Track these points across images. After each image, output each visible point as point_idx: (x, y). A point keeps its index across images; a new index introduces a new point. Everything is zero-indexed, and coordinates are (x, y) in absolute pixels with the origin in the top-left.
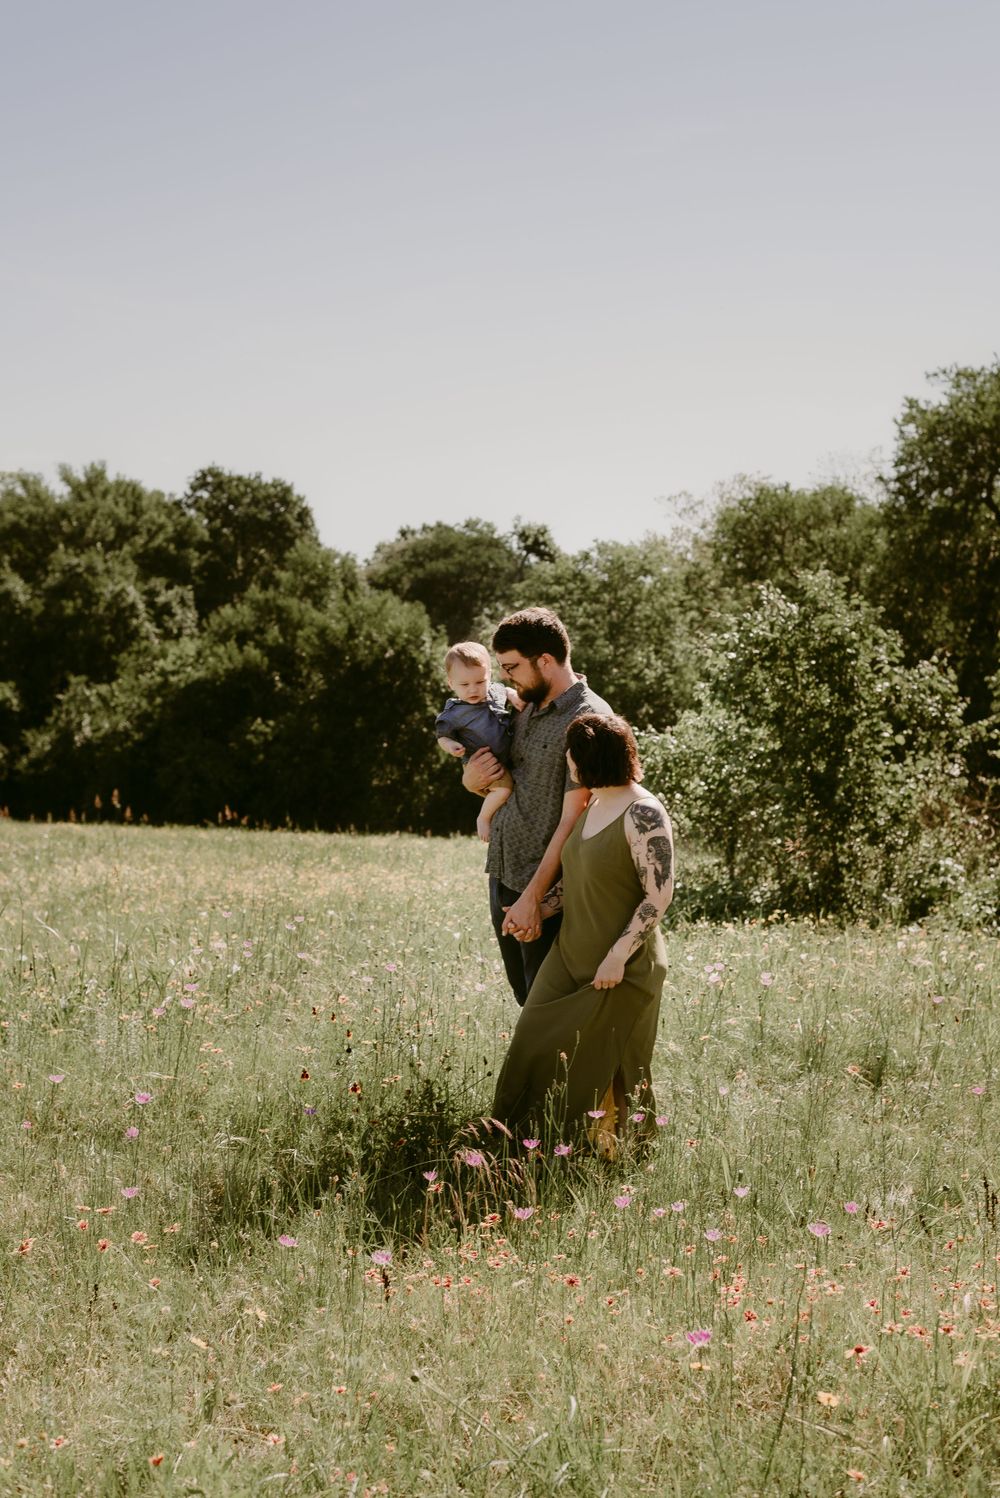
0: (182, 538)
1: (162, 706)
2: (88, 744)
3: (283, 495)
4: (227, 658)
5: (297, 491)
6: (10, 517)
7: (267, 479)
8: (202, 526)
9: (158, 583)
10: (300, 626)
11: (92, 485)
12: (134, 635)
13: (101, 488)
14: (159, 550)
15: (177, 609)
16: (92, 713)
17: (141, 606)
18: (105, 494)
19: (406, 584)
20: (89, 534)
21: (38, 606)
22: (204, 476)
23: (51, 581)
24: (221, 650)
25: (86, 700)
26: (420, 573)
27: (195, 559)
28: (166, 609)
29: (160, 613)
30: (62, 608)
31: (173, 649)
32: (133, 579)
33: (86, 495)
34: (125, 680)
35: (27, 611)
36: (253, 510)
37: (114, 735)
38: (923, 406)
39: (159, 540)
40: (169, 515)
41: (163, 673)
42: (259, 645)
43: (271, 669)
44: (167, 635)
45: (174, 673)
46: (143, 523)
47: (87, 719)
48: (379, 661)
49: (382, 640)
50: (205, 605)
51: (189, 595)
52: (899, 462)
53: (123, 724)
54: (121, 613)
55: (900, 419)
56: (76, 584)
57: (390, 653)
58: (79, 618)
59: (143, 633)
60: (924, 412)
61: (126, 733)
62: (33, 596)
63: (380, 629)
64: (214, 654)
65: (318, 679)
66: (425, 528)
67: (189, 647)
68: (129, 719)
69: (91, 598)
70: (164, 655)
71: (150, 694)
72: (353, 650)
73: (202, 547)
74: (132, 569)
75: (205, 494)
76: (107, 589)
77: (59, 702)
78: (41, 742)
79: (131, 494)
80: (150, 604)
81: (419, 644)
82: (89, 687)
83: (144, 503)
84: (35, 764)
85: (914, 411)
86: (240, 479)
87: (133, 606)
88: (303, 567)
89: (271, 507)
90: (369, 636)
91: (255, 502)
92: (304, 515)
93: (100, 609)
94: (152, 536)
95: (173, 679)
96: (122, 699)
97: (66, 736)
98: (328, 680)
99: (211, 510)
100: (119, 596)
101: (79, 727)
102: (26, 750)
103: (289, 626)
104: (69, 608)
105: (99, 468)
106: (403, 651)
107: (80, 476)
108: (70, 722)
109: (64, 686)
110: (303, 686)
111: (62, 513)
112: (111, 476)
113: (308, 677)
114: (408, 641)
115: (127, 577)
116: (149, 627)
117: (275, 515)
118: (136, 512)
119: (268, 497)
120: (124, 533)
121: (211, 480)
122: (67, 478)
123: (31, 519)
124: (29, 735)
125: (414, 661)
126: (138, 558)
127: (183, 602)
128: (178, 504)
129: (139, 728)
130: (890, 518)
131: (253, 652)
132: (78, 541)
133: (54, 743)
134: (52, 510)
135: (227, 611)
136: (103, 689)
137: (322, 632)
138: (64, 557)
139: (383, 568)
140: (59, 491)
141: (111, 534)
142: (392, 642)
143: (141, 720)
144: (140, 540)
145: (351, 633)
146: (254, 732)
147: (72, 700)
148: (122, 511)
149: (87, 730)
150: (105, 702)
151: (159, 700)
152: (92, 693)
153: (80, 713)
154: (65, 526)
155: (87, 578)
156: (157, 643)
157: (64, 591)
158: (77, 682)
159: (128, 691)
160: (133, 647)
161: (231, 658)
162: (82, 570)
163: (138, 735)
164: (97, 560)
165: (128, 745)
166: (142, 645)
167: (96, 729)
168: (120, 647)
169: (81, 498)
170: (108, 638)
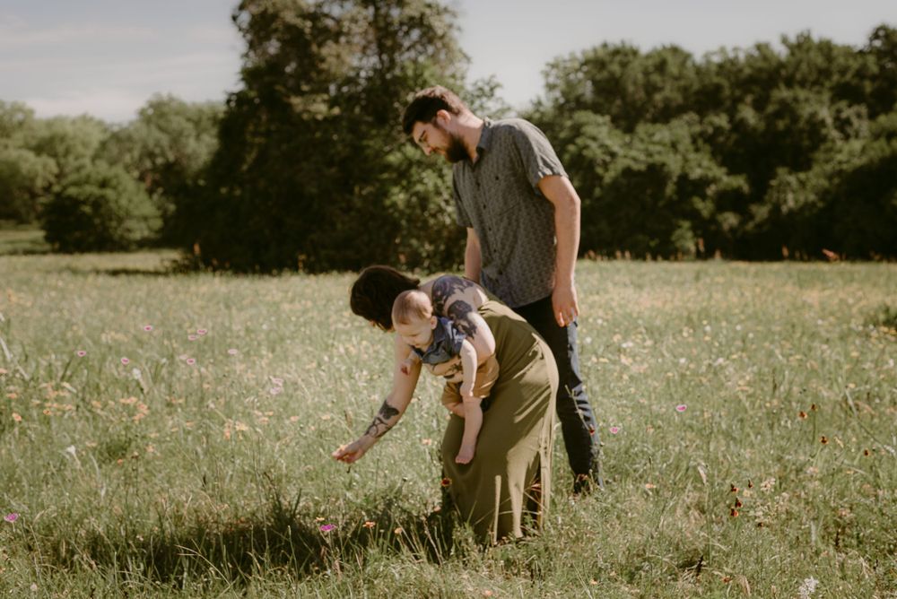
1: (839, 185)
2: (791, 212)
4: (881, 150)
6: (747, 71)
9: (843, 104)
11: (801, 46)
12: (824, 139)
13: (805, 47)
14: (847, 84)
15: (856, 122)
16: (794, 192)
17: (829, 121)
18: (808, 50)
20: (798, 76)
21: (762, 126)
22: (878, 29)
23: (771, 109)
24: (876, 145)
25: (789, 184)
27: (868, 87)
28: (848, 122)
29: (843, 125)
30: (776, 127)
31: (846, 148)
32: (827, 103)
33: (796, 51)
34: (816, 169)
35: (754, 129)
37: (808, 206)
39: (848, 77)
40: (855, 59)
41: (840, 163)
44: (847, 137)
45: (847, 162)
46: (834, 68)
47: (790, 197)
50: (872, 116)
51: (863, 110)
53: (812, 197)
54: (815, 126)
56: (786, 109)
58: (788, 131)
59: (830, 137)
61: (814, 204)
62: (760, 120)
64: (873, 148)
67: (856, 145)
68: (816, 194)
69: (795, 118)
70: (840, 151)
71: (830, 178)
73: (874, 78)
74: (826, 96)
75: (878, 43)
76: (806, 111)
77: (772, 187)
78: (761, 212)
79: (826, 48)
80: (837, 119)
82: (790, 173)
83: (835, 53)
84: (759, 226)
87: (823, 123)
93: (802, 124)
94: (843, 73)
95: (845, 167)
96: (814, 181)
97: (776, 209)
99: (881, 54)
100: (813, 115)
101: (785, 201)
102: (752, 217)
104: (781, 125)
105: (806, 34)
107: (793, 39)
108: (778, 198)
109: (774, 176)
111: (781, 65)
112: (815, 38)
115: (821, 102)
116: (835, 134)
118: (830, 59)
120: (825, 73)
121: (883, 33)
122: (784, 41)
123: (760, 70)
124: (754, 208)
126: (831, 89)
127: (859, 116)
128: (861, 52)
129: (822, 200)
132: (789, 83)
133: (771, 212)
134: (774, 64)
135: (882, 119)
136: (802, 176)
138: (781, 93)
140: (781, 51)
141: (814, 76)
143: (823, 194)
144: (836, 78)
147: (780, 185)
148: (820, 61)
149: (790, 202)
150: (802, 184)
151: (836, 181)
152: (792, 179)
153: (785, 192)
154: (783, 72)
155: (793, 105)
156: (839, 143)
157: (778, 115)
158: (782, 172)
159: (817, 176)
160: (823, 147)
161: (883, 150)
162: (789, 101)
163: (820, 205)
164: (802, 94)
165: (815, 211)
166: (829, 144)
167: (796, 201)
168: (815, 148)
169: (793, 54)
170: (806, 143)
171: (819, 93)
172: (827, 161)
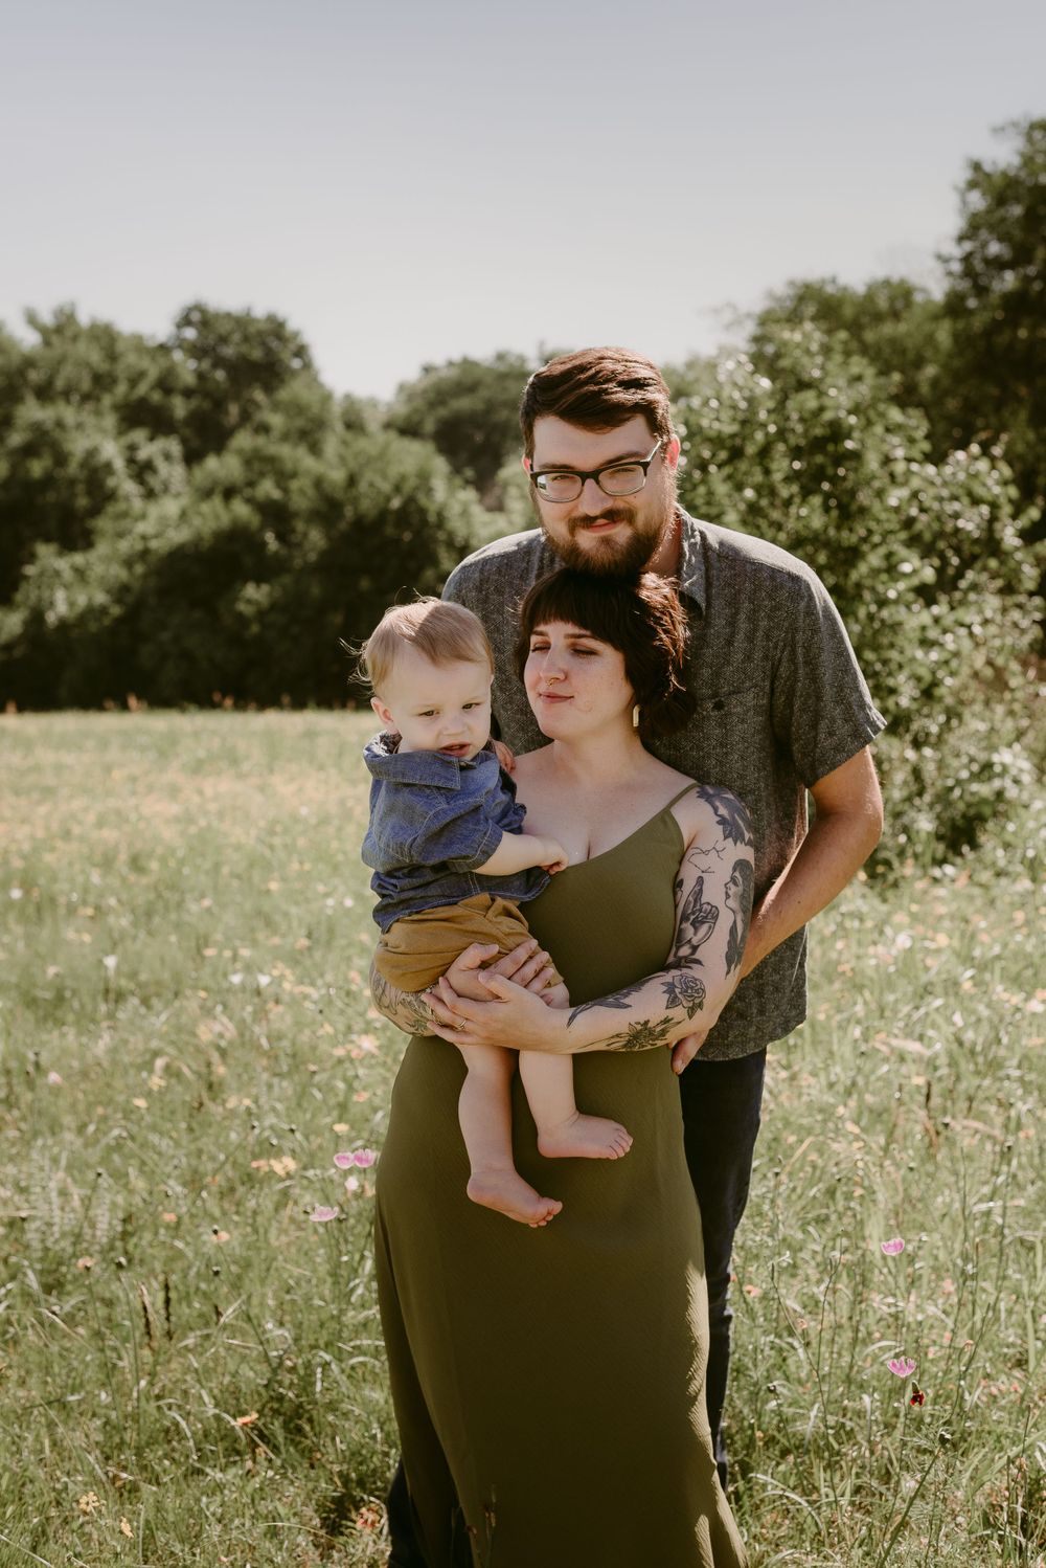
0: (165, 385)
1: (145, 576)
2: (63, 625)
3: (276, 329)
4: (214, 517)
5: (292, 325)
7: (259, 312)
8: (187, 368)
9: (139, 435)
10: (294, 475)
11: (62, 328)
12: (111, 496)
13: (70, 332)
14: (143, 402)
15: (163, 468)
16: (66, 587)
17: (119, 464)
18: (74, 339)
19: (429, 426)
20: (60, 384)
21: (2, 470)
22: (190, 310)
23: (15, 438)
24: (205, 507)
25: (57, 574)
26: (443, 412)
27: (180, 408)
28: (149, 466)
29: (142, 471)
30: (28, 471)
31: (154, 510)
32: (110, 433)
33: (55, 339)
34: (102, 548)
36: (244, 349)
37: (92, 613)
38: (987, 168)
39: (142, 389)
40: (153, 359)
41: (144, 538)
42: (249, 501)
43: (262, 528)
44: (150, 495)
45: (156, 536)
46: (121, 370)
47: (60, 596)
48: (384, 514)
49: (386, 487)
50: (192, 458)
51: (174, 446)
52: (961, 239)
53: (101, 598)
54: (95, 475)
55: (962, 185)
56: (42, 441)
57: (396, 503)
58: (48, 481)
59: (121, 492)
60: (988, 176)
61: (104, 610)
63: (384, 476)
64: (199, 514)
65: (316, 538)
66: (451, 364)
67: (170, 507)
68: (108, 592)
69: (61, 459)
70: (143, 517)
71: (128, 563)
72: (355, 501)
73: (188, 393)
74: (110, 421)
75: (189, 333)
76: (78, 445)
77: (26, 578)
78: (9, 622)
79: (105, 336)
80: (131, 461)
81: (429, 491)
82: (60, 554)
83: (120, 347)
84: (6, 648)
85: (979, 177)
86: (228, 315)
87: (108, 467)
88: (296, 409)
89: (264, 344)
90: (371, 485)
91: (246, 339)
92: (301, 352)
93: (73, 468)
94: (134, 382)
95: (154, 544)
96: (98, 570)
97: (37, 617)
98: (329, 538)
99: (196, 351)
100: (92, 453)
101: (52, 604)
103: (283, 477)
104: (36, 468)
105: (67, 310)
106: (410, 500)
107: (47, 318)
108: (40, 599)
109: (32, 558)
110: (299, 545)
111: (29, 362)
112: (84, 319)
113: (305, 535)
114: (417, 488)
115: (102, 431)
116: (129, 487)
117: (269, 351)
118: (112, 356)
119: (260, 333)
120: (102, 381)
121: (198, 317)
122: (32, 320)
125: (423, 512)
126: (117, 408)
127: (167, 457)
128: (163, 349)
129: (118, 601)
130: (954, 307)
131: (241, 509)
132: (44, 393)
133: (27, 624)
134: (16, 360)
135: (212, 463)
136: (78, 559)
137: (318, 483)
138: (31, 412)
139: (402, 410)
140: (25, 337)
141: (86, 385)
142: (397, 489)
143: (120, 592)
144: (121, 389)
145: (352, 481)
146: (249, 601)
147: (42, 574)
148: (96, 357)
149: (61, 606)
150: (81, 573)
151: (139, 569)
152: (64, 564)
153: (51, 588)
154: (34, 376)
155: (57, 434)
156: (137, 504)
157: (29, 450)
158: (46, 552)
159: (107, 560)
160: (111, 509)
161: (217, 517)
162: (49, 425)
163: (116, 611)
164: (69, 414)
165: (107, 622)
166: (121, 506)
167: (72, 604)
168: (96, 511)
169: (47, 343)
170: (82, 502)
171: (98, 413)
172: (120, 535)
